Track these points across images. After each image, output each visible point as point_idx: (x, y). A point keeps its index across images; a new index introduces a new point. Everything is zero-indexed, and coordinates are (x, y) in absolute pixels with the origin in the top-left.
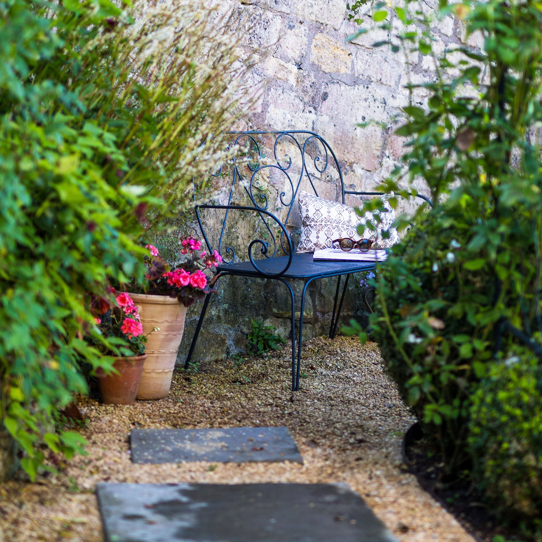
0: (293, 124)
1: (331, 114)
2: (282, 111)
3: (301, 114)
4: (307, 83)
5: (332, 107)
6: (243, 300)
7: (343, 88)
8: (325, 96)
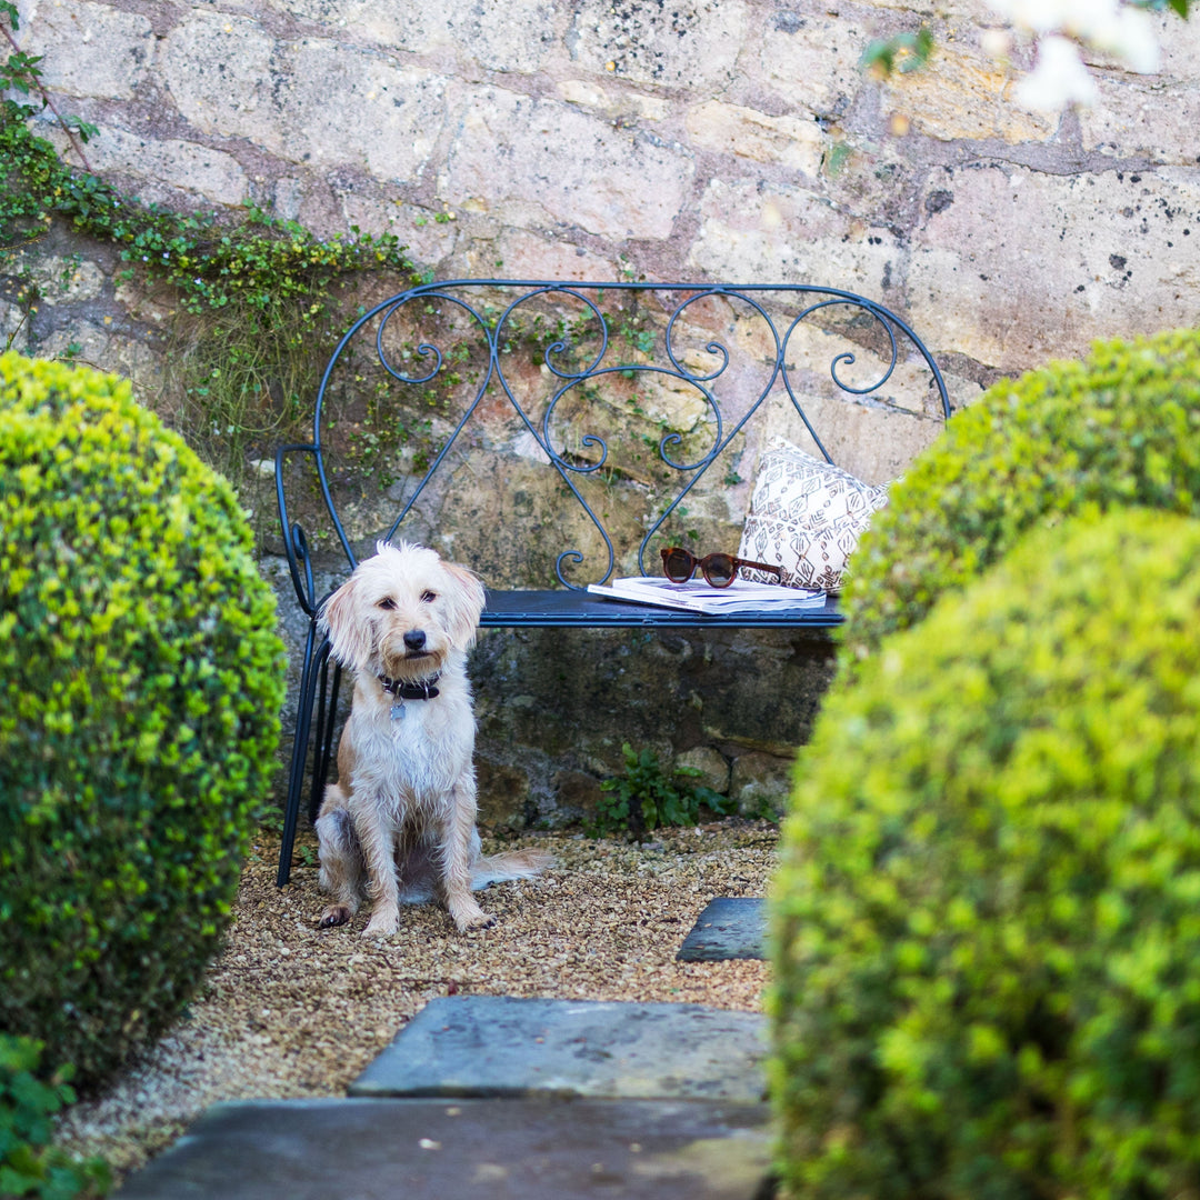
0: (802, 269)
1: (964, 248)
2: (753, 236)
3: (838, 246)
4: (864, 166)
5: (970, 229)
6: (595, 694)
8: (940, 201)
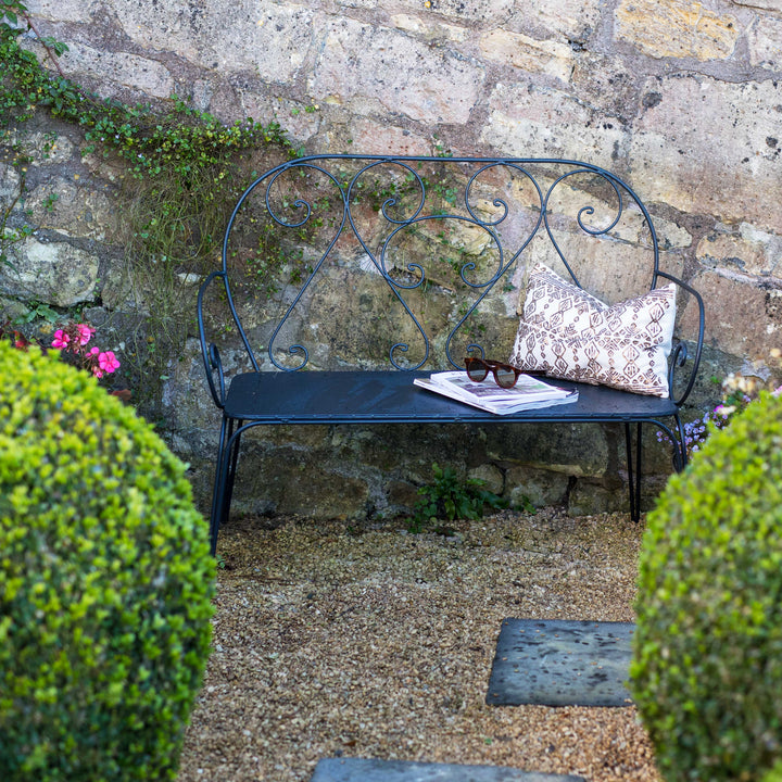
0: (557, 145)
1: (668, 132)
2: (525, 122)
3: (583, 130)
4: (602, 75)
5: (673, 119)
7: (705, 86)
8: (653, 100)
